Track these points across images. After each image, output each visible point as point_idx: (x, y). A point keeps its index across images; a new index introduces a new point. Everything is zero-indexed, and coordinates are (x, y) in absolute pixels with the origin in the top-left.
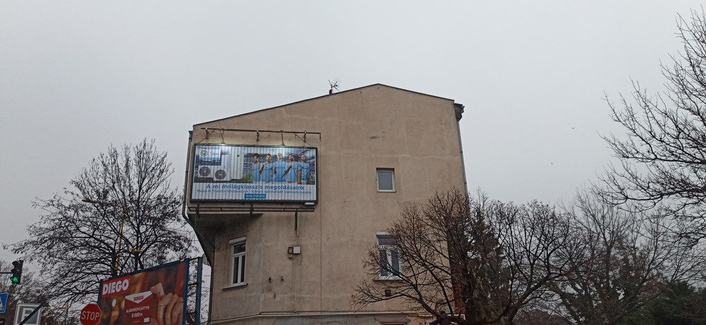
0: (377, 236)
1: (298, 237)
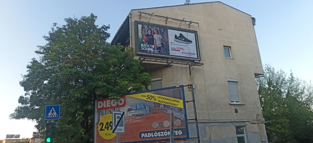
0: (228, 81)
1: (192, 79)
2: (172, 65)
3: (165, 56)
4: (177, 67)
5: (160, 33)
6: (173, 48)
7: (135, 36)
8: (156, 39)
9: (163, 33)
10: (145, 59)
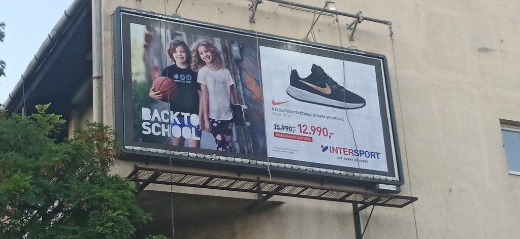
2: (279, 203)
3: (246, 161)
4: (301, 211)
5: (227, 61)
6: (283, 128)
7: (114, 74)
8: (206, 86)
9: (238, 61)
10: (157, 174)
